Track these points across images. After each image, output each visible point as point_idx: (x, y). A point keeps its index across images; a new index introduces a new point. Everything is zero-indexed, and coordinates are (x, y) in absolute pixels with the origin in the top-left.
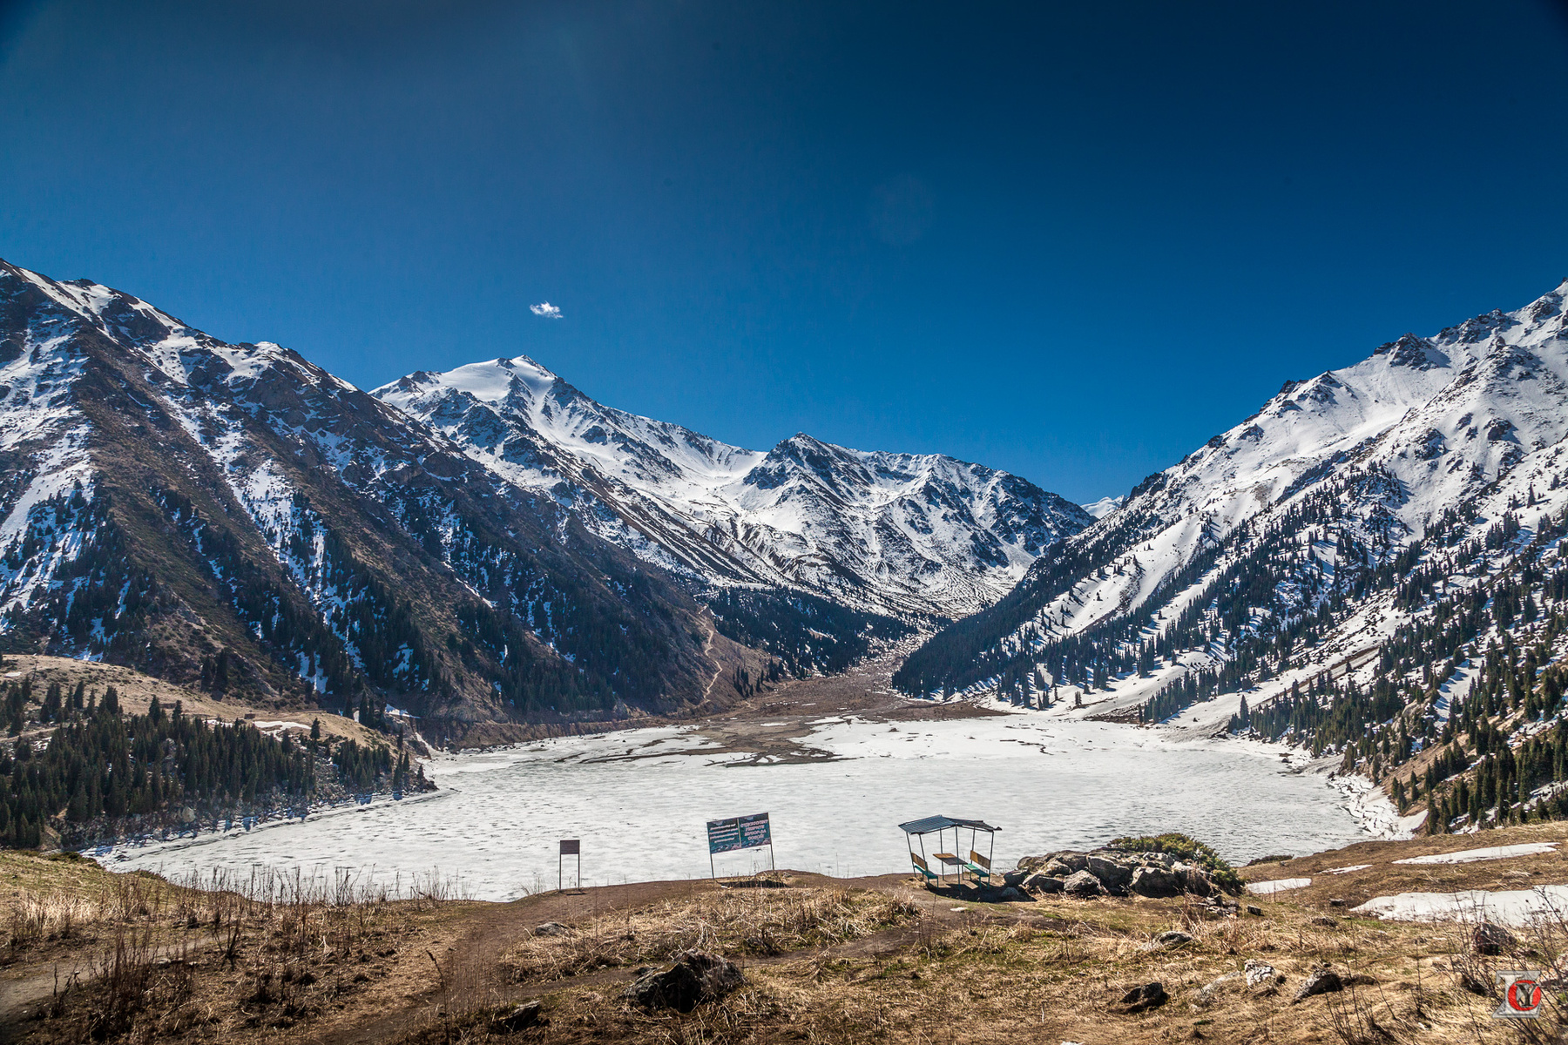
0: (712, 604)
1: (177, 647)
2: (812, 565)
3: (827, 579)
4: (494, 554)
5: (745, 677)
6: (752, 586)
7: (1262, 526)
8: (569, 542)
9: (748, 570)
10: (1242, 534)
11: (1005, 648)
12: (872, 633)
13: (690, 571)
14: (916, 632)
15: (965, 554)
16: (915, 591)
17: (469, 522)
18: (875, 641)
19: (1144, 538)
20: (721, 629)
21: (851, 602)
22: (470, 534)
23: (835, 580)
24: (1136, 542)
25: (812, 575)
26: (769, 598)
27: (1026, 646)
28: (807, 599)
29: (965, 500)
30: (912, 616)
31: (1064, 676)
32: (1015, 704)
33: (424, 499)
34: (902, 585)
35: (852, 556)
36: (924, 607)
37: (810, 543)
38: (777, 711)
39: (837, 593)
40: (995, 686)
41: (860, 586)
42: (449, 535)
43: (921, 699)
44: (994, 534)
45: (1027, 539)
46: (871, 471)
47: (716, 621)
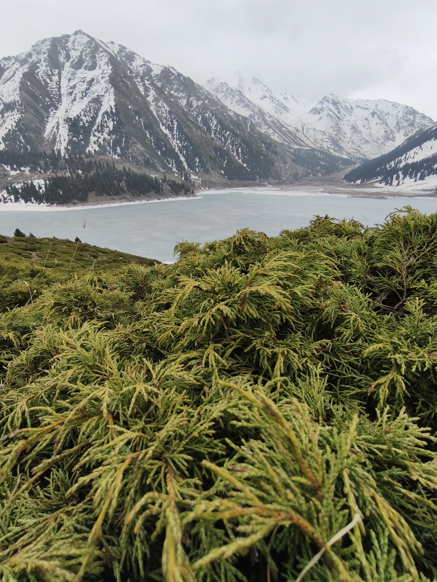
0: (292, 153)
1: (137, 156)
2: (326, 141)
3: (330, 146)
4: (225, 133)
5: (298, 175)
6: (305, 148)
8: (250, 131)
9: (305, 143)
11: (388, 166)
12: (341, 164)
13: (287, 143)
14: (356, 164)
17: (220, 122)
18: (341, 166)
20: (293, 160)
21: (336, 154)
22: (219, 126)
23: (332, 147)
25: (325, 145)
26: (310, 152)
27: (396, 165)
28: (322, 152)
29: (386, 117)
30: (356, 159)
31: (408, 176)
32: (386, 184)
33: (207, 115)
34: (355, 149)
35: (340, 138)
36: (361, 156)
37: (327, 134)
38: (305, 185)
39: (332, 151)
40: (380, 179)
41: (340, 149)
42: (213, 127)
43: (352, 183)
44: (393, 129)
45: (406, 132)
46: (354, 107)
47: (292, 158)
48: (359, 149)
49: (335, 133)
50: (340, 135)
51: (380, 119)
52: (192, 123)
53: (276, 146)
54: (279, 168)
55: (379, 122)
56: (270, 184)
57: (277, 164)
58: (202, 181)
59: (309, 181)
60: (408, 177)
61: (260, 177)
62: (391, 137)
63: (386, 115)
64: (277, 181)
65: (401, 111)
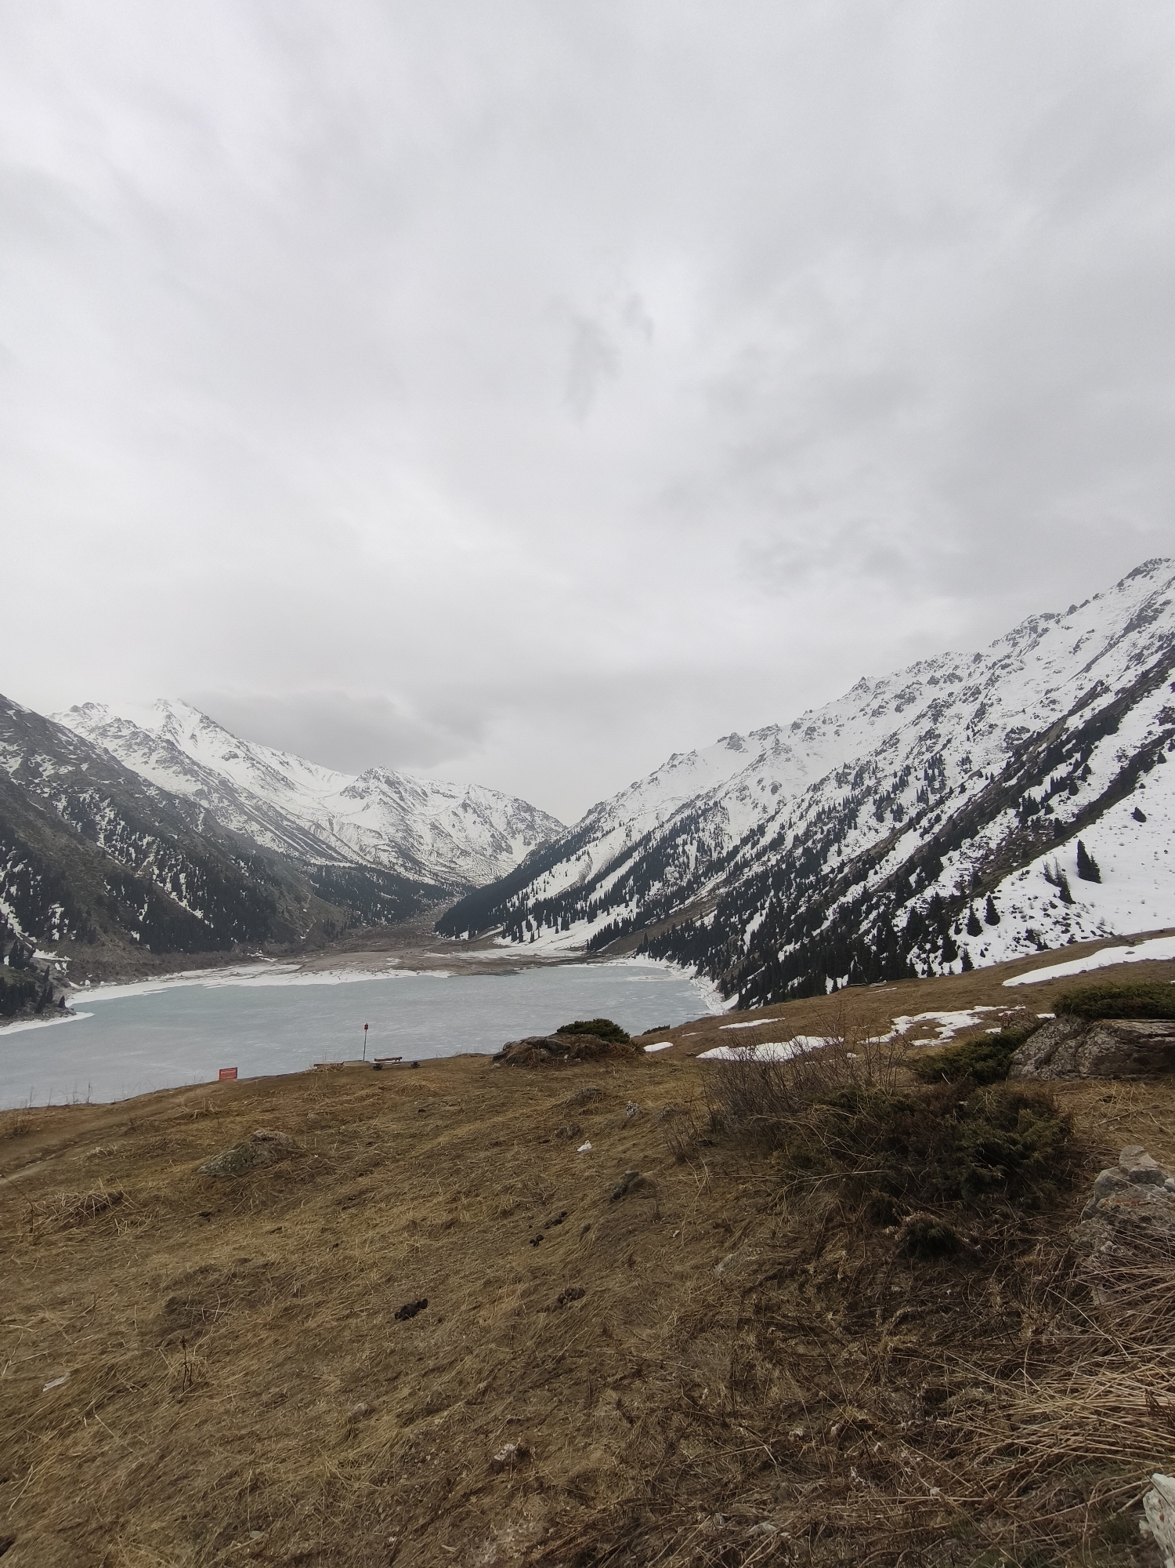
0: (311, 876)
2: (384, 851)
3: (395, 861)
4: (141, 839)
5: (333, 925)
6: (342, 865)
7: (658, 835)
8: (205, 831)
9: (339, 854)
10: (647, 838)
11: (509, 905)
12: (424, 896)
13: (297, 854)
14: (453, 895)
15: (486, 846)
16: (453, 869)
17: (123, 813)
18: (424, 901)
19: (594, 840)
20: (317, 892)
21: (411, 876)
22: (123, 823)
23: (400, 861)
24: (589, 842)
25: (384, 858)
26: (353, 872)
27: (521, 903)
28: (380, 873)
29: (488, 812)
30: (451, 885)
31: (544, 922)
32: (514, 940)
33: (85, 796)
34: (445, 866)
35: (413, 846)
36: (459, 880)
37: (384, 837)
38: (354, 949)
39: (401, 870)
40: (501, 929)
41: (418, 865)
42: (104, 823)
43: (453, 938)
44: (505, 833)
45: (525, 838)
46: (429, 792)
47: (314, 888)
48: (453, 865)
49: (400, 834)
50: (411, 840)
51: (479, 816)
52: (40, 814)
53: (272, 863)
54: (286, 915)
55: (479, 820)
56: (270, 954)
57: (281, 906)
58: (69, 964)
59: (363, 937)
60: (544, 926)
61: (242, 940)
62: (503, 845)
63: (486, 809)
64: (286, 946)
65: (509, 805)
